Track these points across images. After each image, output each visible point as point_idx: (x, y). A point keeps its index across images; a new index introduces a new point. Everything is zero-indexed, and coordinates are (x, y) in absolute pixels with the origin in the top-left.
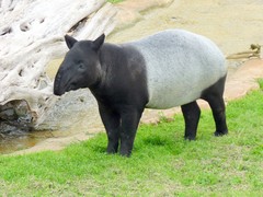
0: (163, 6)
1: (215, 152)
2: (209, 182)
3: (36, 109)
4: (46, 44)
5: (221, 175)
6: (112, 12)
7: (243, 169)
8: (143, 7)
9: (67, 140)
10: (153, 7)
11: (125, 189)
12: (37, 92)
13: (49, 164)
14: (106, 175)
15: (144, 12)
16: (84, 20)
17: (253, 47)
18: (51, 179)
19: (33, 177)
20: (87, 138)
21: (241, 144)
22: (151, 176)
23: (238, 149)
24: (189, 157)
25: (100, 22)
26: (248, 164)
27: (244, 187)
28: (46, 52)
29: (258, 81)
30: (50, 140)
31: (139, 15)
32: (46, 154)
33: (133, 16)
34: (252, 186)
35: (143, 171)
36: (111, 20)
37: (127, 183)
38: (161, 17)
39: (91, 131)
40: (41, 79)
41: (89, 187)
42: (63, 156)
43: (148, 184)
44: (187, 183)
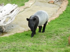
0: (29, 8)
2: (38, 43)
3: (3, 28)
4: (6, 15)
5: (41, 41)
7: (45, 40)
8: (25, 8)
9: (10, 34)
10: (27, 8)
11: (21, 44)
12: (4, 25)
13: (6, 39)
14: (18, 41)
16: (13, 10)
18: (7, 42)
19: (3, 42)
20: (14, 34)
21: (45, 35)
23: (44, 36)
24: (34, 38)
25: (16, 11)
27: (45, 44)
28: (6, 17)
30: (6, 34)
31: (24, 9)
32: (5, 37)
33: (23, 9)
34: (47, 44)
35: (25, 41)
38: (28, 10)
39: (14, 32)
40: (4, 22)
41: (14, 44)
42: (9, 37)
43: (26, 43)
44: (34, 43)
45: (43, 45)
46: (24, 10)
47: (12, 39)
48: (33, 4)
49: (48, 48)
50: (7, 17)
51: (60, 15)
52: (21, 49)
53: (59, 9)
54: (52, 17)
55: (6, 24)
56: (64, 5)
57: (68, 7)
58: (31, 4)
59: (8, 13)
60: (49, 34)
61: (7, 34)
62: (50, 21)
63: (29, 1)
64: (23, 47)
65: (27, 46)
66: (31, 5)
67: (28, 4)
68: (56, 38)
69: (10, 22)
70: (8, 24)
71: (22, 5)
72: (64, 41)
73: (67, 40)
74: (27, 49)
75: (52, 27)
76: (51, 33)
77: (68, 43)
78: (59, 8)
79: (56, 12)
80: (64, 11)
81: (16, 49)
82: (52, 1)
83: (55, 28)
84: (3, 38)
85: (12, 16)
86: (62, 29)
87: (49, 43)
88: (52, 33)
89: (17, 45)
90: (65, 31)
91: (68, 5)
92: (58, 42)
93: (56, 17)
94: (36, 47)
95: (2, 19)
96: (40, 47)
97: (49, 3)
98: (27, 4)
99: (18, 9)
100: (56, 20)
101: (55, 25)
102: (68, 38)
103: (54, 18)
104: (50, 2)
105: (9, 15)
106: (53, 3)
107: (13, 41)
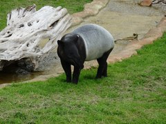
0: (93, 16)
1: (116, 82)
2: (114, 96)
3: (34, 62)
5: (119, 93)
6: (70, 18)
7: (129, 90)
8: (84, 16)
10: (89, 16)
11: (75, 99)
12: (35, 54)
13: (40, 87)
14: (66, 92)
15: (85, 18)
16: (57, 21)
17: (134, 35)
18: (41, 94)
19: (33, 93)
21: (128, 79)
22: (87, 93)
23: (127, 81)
24: (104, 85)
25: (64, 22)
26: (131, 88)
27: (129, 99)
29: (136, 50)
31: (82, 19)
32: (39, 82)
33: (79, 20)
34: (133, 99)
35: (83, 91)
36: (69, 22)
37: (76, 96)
40: (37, 48)
41: (58, 98)
42: (46, 83)
43: (85, 97)
44: (103, 97)
45: (125, 100)
46: (81, 22)
48: (104, 7)
49: (135, 108)
50: (44, 38)
51: (165, 34)
52: (74, 109)
53: (162, 20)
54: (145, 37)
55: (39, 54)
58: (99, 7)
59: (46, 28)
60: (139, 76)
62: (142, 48)
63: (94, 1)
64: (79, 106)
65: (87, 102)
66: (100, 10)
67: (93, 7)
68: (155, 85)
69: (50, 47)
70: (44, 52)
71: (77, 10)
74: (87, 110)
75: (145, 59)
76: (142, 73)
79: (157, 26)
81: (61, 109)
82: (147, 2)
83: (153, 62)
84: (32, 84)
85: (54, 35)
87: (139, 96)
88: (146, 74)
89: (65, 101)
92: (159, 94)
93: (156, 38)
94: (108, 105)
95: (32, 41)
96: (116, 104)
97: (139, 4)
98: (89, 8)
99: (68, 18)
100: (155, 43)
101: (153, 55)
103: (151, 39)
104: (142, 4)
105: (48, 32)
106: (150, 6)
107: (56, 91)
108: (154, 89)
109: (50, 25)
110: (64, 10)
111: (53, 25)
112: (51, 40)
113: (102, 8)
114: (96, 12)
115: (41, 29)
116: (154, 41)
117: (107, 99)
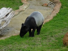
0: (23, 11)
1: (35, 39)
2: (34, 45)
5: (36, 43)
6: (14, 12)
7: (40, 42)
8: (19, 11)
10: (21, 11)
11: (17, 47)
13: (2, 42)
14: (14, 44)
16: (8, 14)
18: (3, 45)
20: (9, 37)
22: (22, 44)
23: (39, 38)
25: (11, 14)
26: (41, 41)
27: (41, 46)
33: (17, 13)
36: (13, 14)
37: (18, 45)
41: (10, 46)
42: (5, 40)
44: (29, 45)
45: (39, 46)
46: (18, 14)
47: (8, 41)
48: (28, 7)
49: (43, 49)
50: (3, 21)
51: (54, 17)
53: (52, 12)
54: (46, 19)
55: (1, 28)
56: (58, 7)
57: (62, 9)
59: (4, 17)
61: (3, 37)
62: (45, 24)
63: (23, 5)
64: (19, 50)
65: (23, 48)
66: (26, 8)
67: (23, 7)
68: (51, 39)
69: (6, 25)
70: (3, 27)
71: (16, 9)
72: (59, 43)
73: (62, 41)
75: (46, 28)
76: (45, 34)
77: (62, 44)
78: (53, 10)
79: (50, 14)
80: (57, 13)
82: (46, 4)
83: (49, 30)
85: (7, 20)
86: (57, 30)
87: (45, 44)
88: (47, 35)
89: (13, 47)
90: (59, 32)
91: (61, 7)
92: (53, 43)
93: (50, 19)
94: (32, 48)
96: (35, 48)
98: (21, 8)
99: (13, 12)
101: (49, 27)
102: (62, 39)
104: (44, 5)
105: (5, 19)
106: (47, 6)
107: (9, 43)
108: (51, 41)
109: (5, 15)
110: (11, 9)
111: (7, 15)
112: (6, 22)
113: (27, 8)
114: (24, 10)
115: (2, 17)
116: (49, 21)
117: (31, 46)
